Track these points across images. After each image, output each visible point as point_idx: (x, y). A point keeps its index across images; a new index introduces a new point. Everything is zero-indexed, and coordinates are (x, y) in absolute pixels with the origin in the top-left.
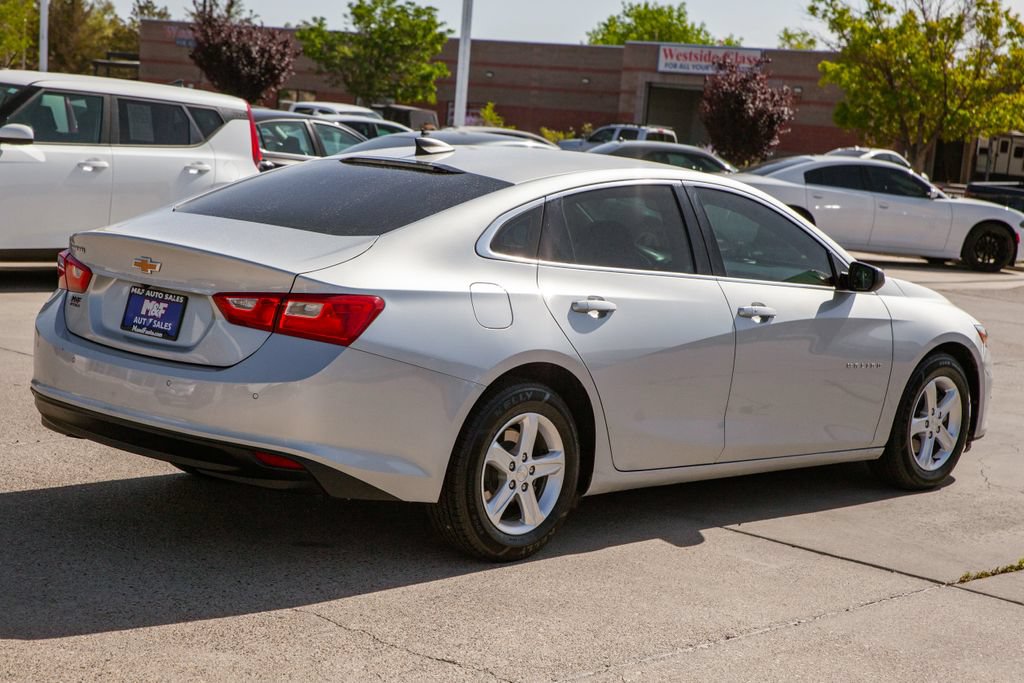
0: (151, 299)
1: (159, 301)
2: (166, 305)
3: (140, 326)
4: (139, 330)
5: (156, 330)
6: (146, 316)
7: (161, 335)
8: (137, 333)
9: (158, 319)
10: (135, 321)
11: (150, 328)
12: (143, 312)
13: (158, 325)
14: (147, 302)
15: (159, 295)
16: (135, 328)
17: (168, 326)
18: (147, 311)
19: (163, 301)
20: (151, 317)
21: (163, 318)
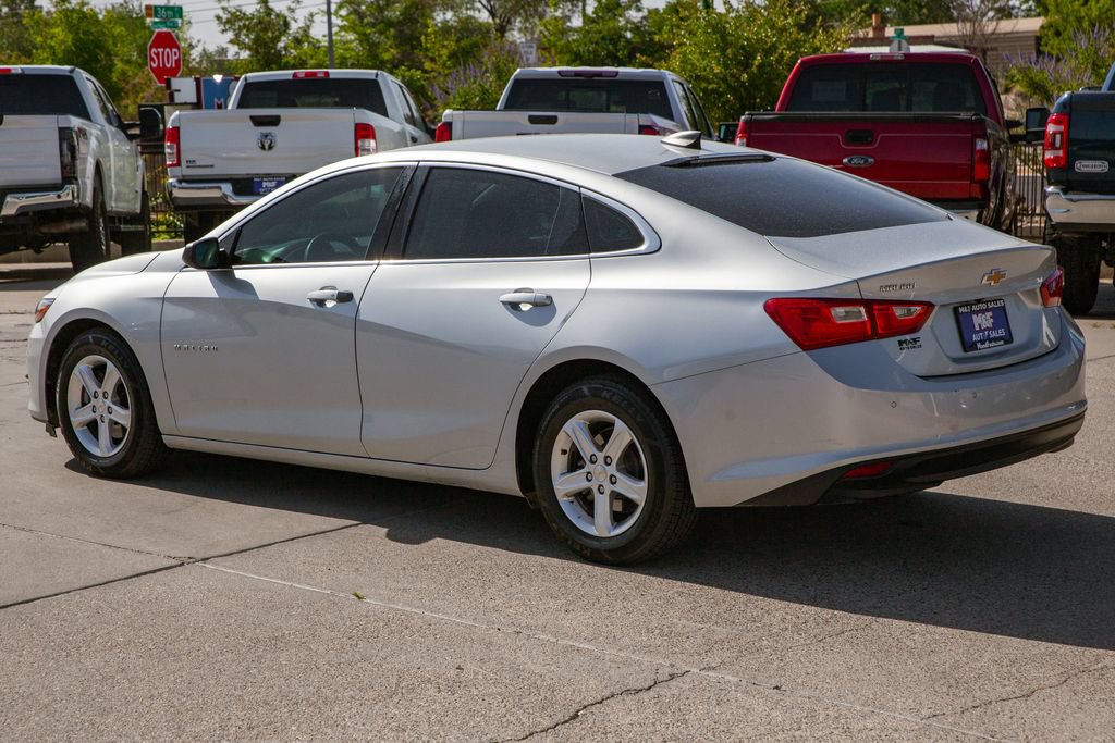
0: (977, 312)
1: (983, 312)
2: (990, 314)
3: (983, 342)
4: (984, 346)
5: (996, 340)
6: (981, 330)
7: (1002, 342)
8: (983, 349)
9: (992, 329)
10: (974, 339)
11: (990, 340)
12: (977, 328)
13: (994, 335)
14: (974, 316)
15: (983, 306)
16: (979, 345)
17: (1002, 332)
18: (980, 326)
19: (988, 310)
20: (985, 329)
21: (995, 327)
